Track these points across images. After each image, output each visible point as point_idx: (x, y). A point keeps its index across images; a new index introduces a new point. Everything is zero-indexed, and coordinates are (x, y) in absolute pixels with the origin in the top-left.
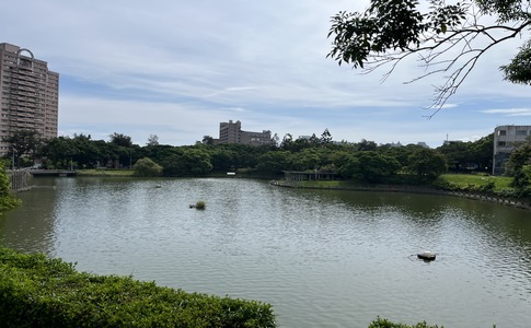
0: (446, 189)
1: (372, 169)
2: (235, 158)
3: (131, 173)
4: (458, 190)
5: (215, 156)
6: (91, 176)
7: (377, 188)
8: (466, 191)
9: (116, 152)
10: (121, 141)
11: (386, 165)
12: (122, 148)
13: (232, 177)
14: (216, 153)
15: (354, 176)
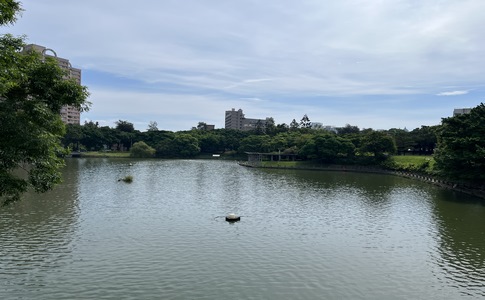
0: (392, 168)
1: (325, 151)
2: (221, 142)
3: (128, 155)
4: (401, 170)
5: (203, 140)
6: (93, 157)
7: (329, 168)
8: (407, 170)
9: (118, 137)
10: (125, 127)
11: (339, 147)
12: (123, 133)
13: (217, 158)
14: (205, 137)
15: (309, 156)
